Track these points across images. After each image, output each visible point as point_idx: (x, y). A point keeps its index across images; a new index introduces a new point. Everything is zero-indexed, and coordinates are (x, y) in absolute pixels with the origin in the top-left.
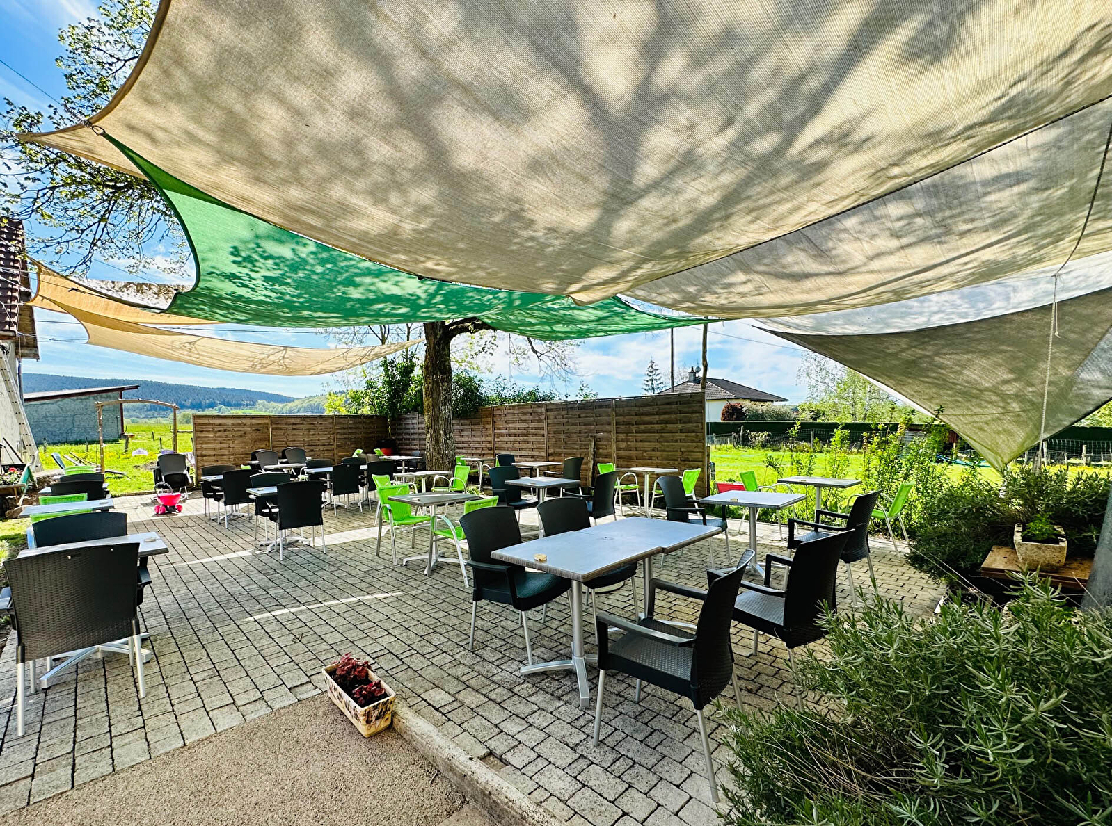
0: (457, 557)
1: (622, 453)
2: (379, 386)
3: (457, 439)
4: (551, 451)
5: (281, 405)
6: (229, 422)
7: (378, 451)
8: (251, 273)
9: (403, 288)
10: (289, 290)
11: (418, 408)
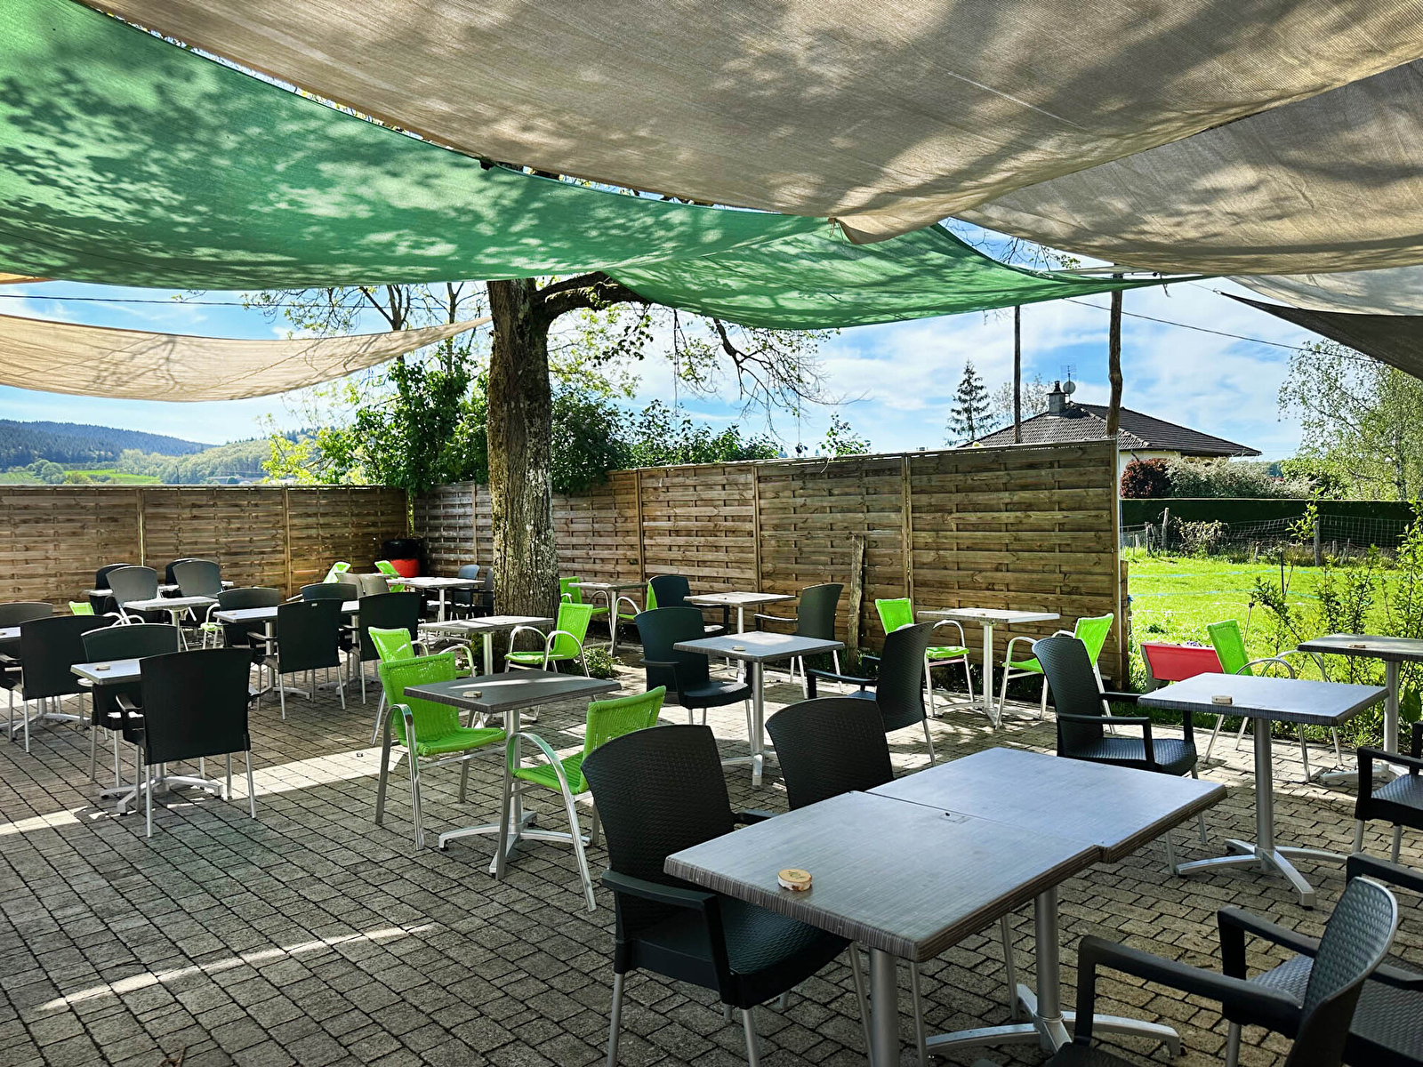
0: (564, 825)
1: (927, 574)
2: (388, 421)
3: (562, 539)
4: (768, 567)
5: (174, 460)
6: (46, 502)
7: (383, 565)
8: (57, 149)
9: (439, 195)
10: (158, 192)
11: (475, 472)
